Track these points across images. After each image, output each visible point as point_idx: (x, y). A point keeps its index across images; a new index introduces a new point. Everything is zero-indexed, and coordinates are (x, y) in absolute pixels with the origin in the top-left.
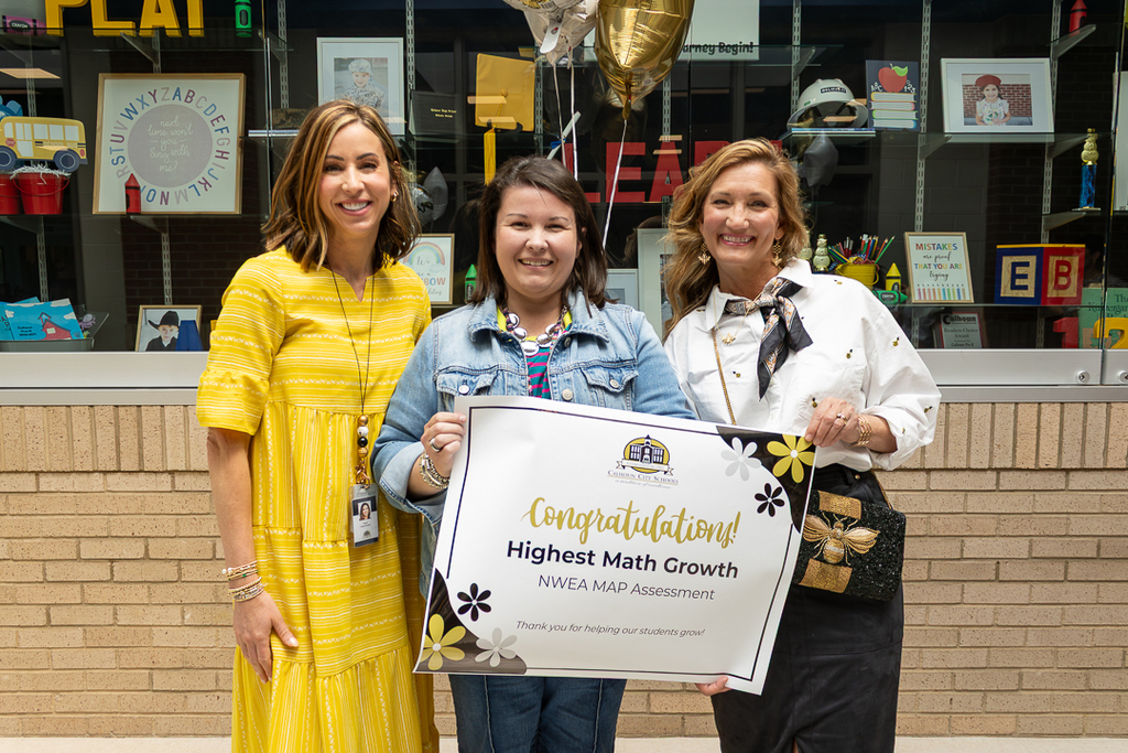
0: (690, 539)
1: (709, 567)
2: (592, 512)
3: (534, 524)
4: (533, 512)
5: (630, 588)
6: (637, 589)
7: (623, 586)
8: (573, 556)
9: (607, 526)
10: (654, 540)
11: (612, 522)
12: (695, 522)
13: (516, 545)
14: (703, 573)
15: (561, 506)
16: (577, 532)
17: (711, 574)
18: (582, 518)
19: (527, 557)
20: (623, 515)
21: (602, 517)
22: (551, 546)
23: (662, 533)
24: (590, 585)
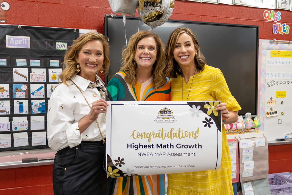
0: (183, 137)
1: (191, 146)
2: (151, 133)
3: (134, 138)
4: (133, 135)
5: (167, 154)
6: (169, 154)
7: (164, 154)
8: (147, 146)
9: (156, 136)
10: (172, 139)
11: (157, 135)
12: (184, 132)
13: (129, 145)
14: (190, 148)
15: (141, 132)
16: (147, 139)
17: (193, 148)
18: (148, 135)
19: (133, 148)
20: (161, 132)
21: (154, 134)
22: (140, 144)
23: (174, 136)
24: (154, 154)
